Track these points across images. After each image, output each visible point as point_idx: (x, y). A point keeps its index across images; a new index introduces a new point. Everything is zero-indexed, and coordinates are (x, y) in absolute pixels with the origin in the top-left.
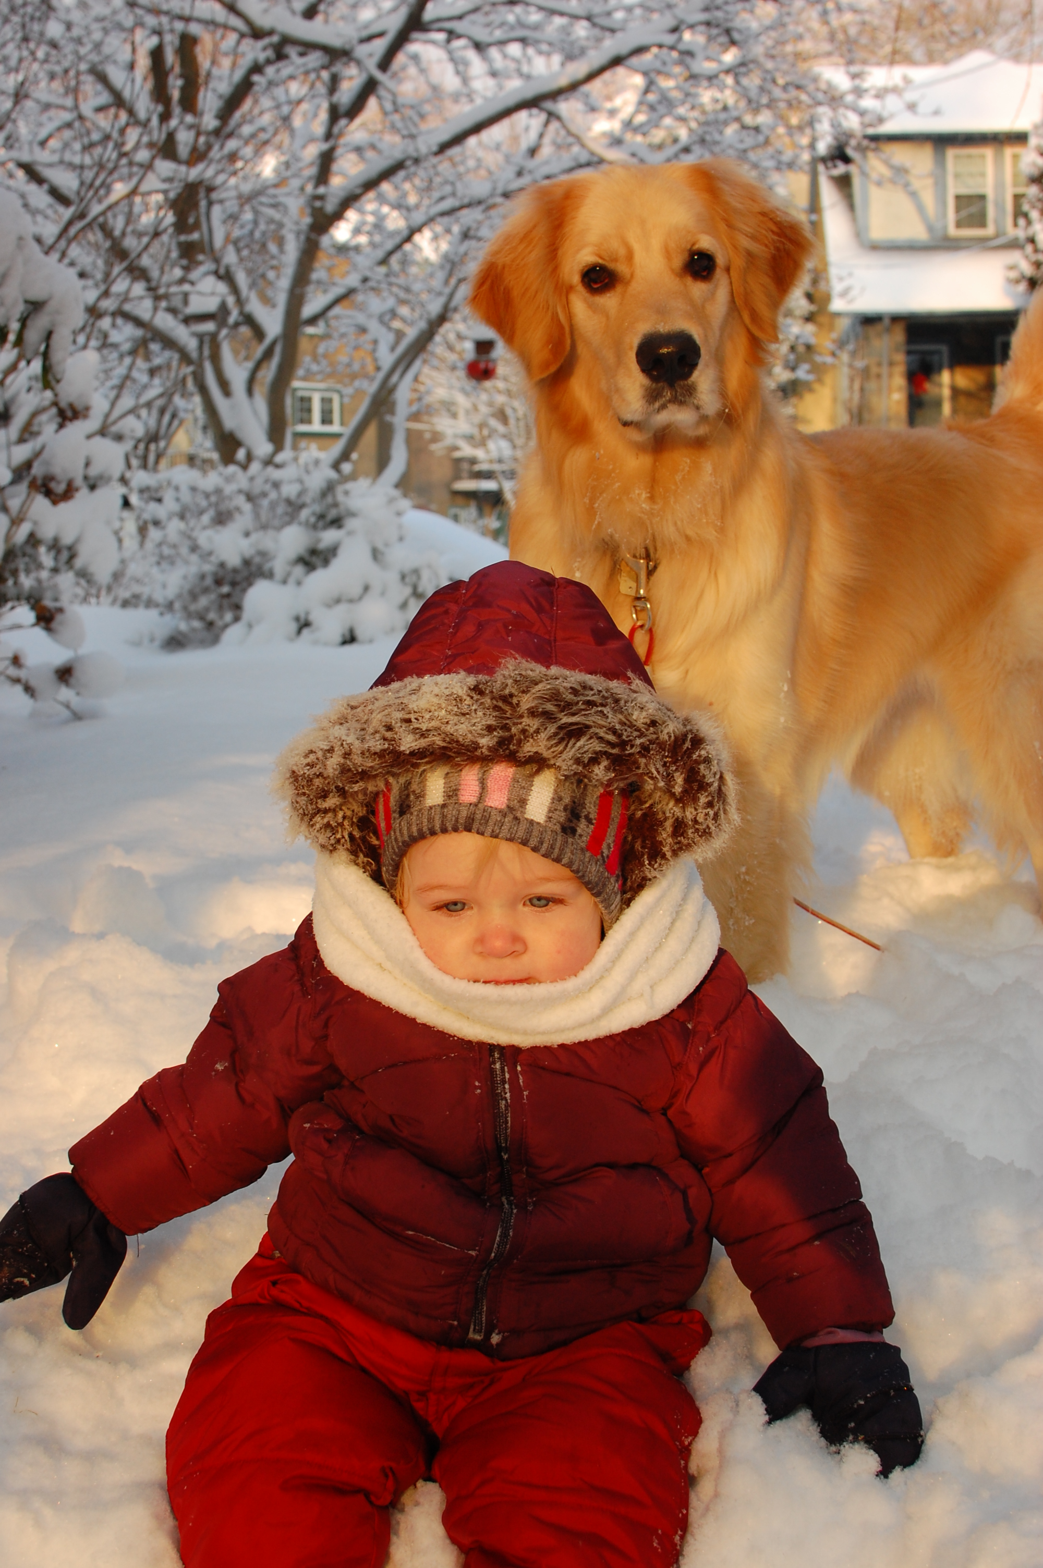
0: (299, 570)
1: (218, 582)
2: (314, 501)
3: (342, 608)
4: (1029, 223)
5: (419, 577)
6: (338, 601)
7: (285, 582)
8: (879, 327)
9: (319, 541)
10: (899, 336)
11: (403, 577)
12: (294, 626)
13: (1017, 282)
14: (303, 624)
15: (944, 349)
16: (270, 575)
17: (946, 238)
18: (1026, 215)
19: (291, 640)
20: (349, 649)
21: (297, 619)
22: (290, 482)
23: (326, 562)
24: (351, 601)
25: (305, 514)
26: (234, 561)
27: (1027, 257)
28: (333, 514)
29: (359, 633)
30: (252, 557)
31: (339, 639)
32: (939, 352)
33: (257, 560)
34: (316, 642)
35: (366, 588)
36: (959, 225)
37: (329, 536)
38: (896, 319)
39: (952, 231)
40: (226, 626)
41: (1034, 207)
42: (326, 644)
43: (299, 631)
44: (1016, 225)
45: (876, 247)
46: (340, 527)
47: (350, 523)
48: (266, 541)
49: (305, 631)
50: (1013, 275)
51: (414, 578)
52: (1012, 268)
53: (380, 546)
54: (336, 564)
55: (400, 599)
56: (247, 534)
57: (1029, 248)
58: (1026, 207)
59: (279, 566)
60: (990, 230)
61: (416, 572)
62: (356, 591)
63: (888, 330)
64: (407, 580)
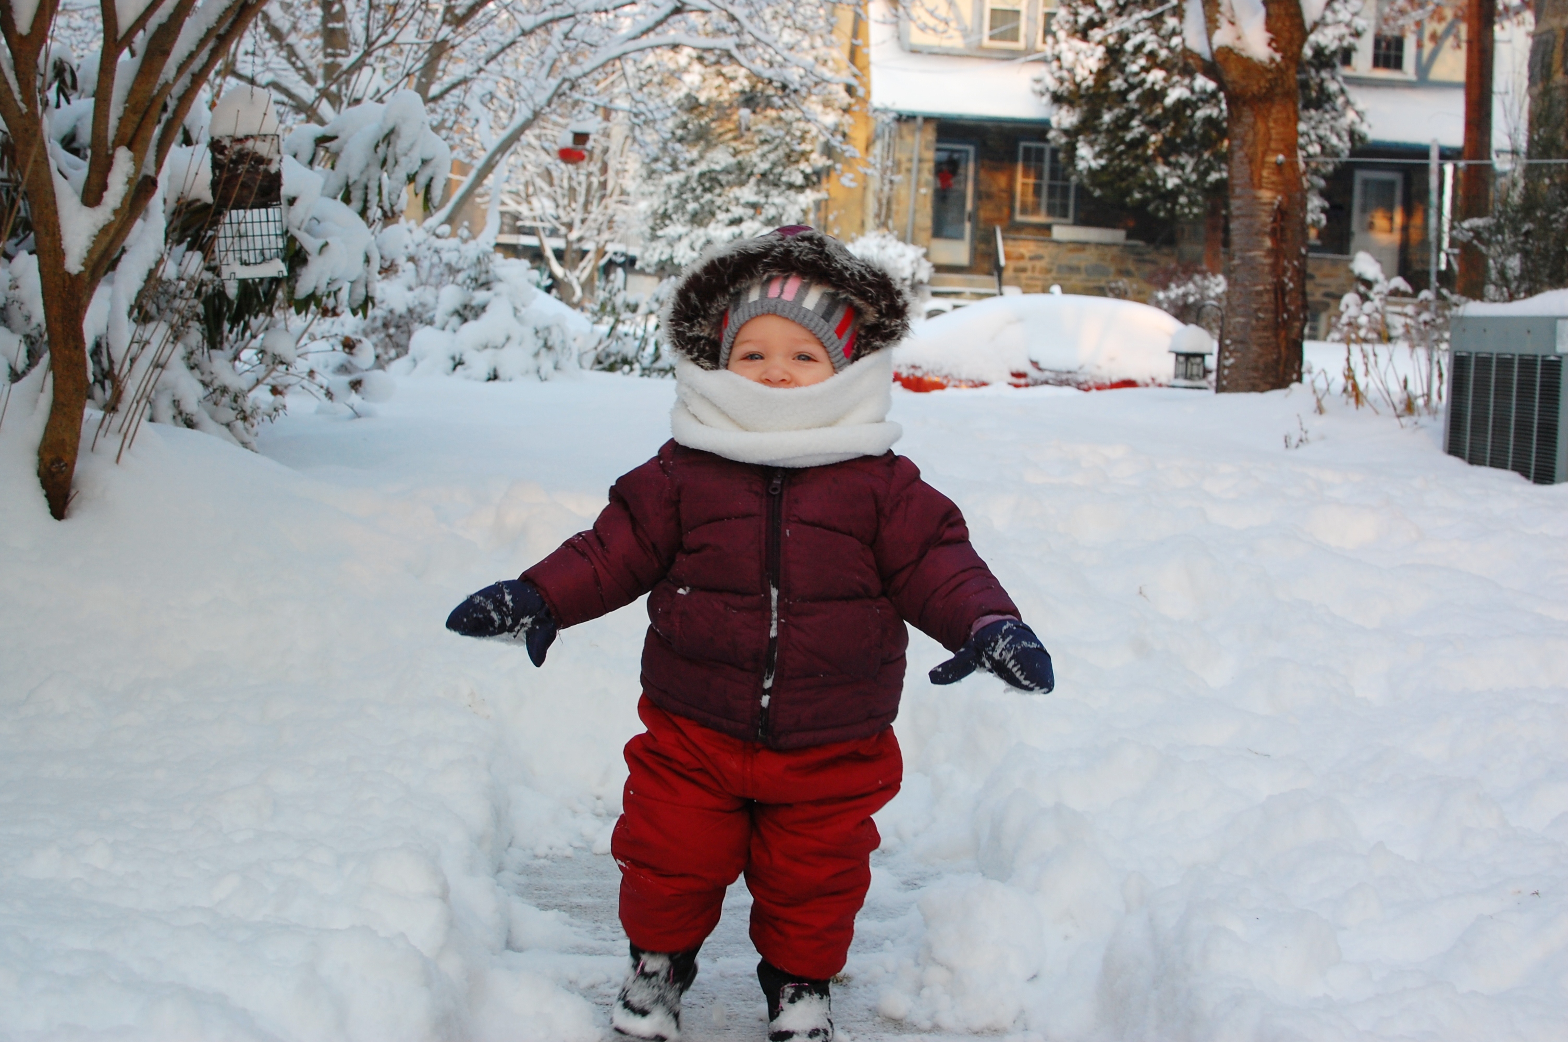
0: (455, 320)
1: (386, 325)
2: (469, 267)
3: (489, 352)
4: (1057, 42)
5: (550, 333)
6: (486, 347)
7: (443, 329)
8: (912, 125)
9: (472, 299)
10: (930, 135)
11: (537, 332)
12: (450, 364)
13: (1042, 94)
14: (458, 363)
15: (971, 149)
16: (431, 322)
17: (980, 48)
18: (1054, 35)
19: (448, 374)
20: (492, 384)
21: (453, 358)
22: (450, 250)
23: (476, 316)
24: (496, 347)
25: (461, 277)
26: (401, 309)
27: (1052, 73)
28: (483, 278)
29: (501, 373)
30: (415, 307)
31: (486, 376)
32: (967, 152)
33: (419, 309)
34: (468, 377)
35: (508, 339)
36: (992, 38)
37: (480, 296)
38: (928, 119)
39: (986, 42)
40: (391, 360)
41: (1062, 28)
42: (476, 379)
43: (454, 369)
44: (1044, 42)
45: (915, 51)
46: (489, 289)
47: (497, 287)
48: (427, 295)
49: (459, 368)
50: (1038, 87)
51: (546, 333)
52: (1038, 81)
53: (519, 306)
54: (485, 318)
55: (534, 349)
56: (410, 289)
57: (1055, 64)
58: (1054, 28)
59: (440, 316)
60: (1021, 45)
61: (548, 329)
62: (501, 339)
63: (921, 129)
64: (540, 334)
